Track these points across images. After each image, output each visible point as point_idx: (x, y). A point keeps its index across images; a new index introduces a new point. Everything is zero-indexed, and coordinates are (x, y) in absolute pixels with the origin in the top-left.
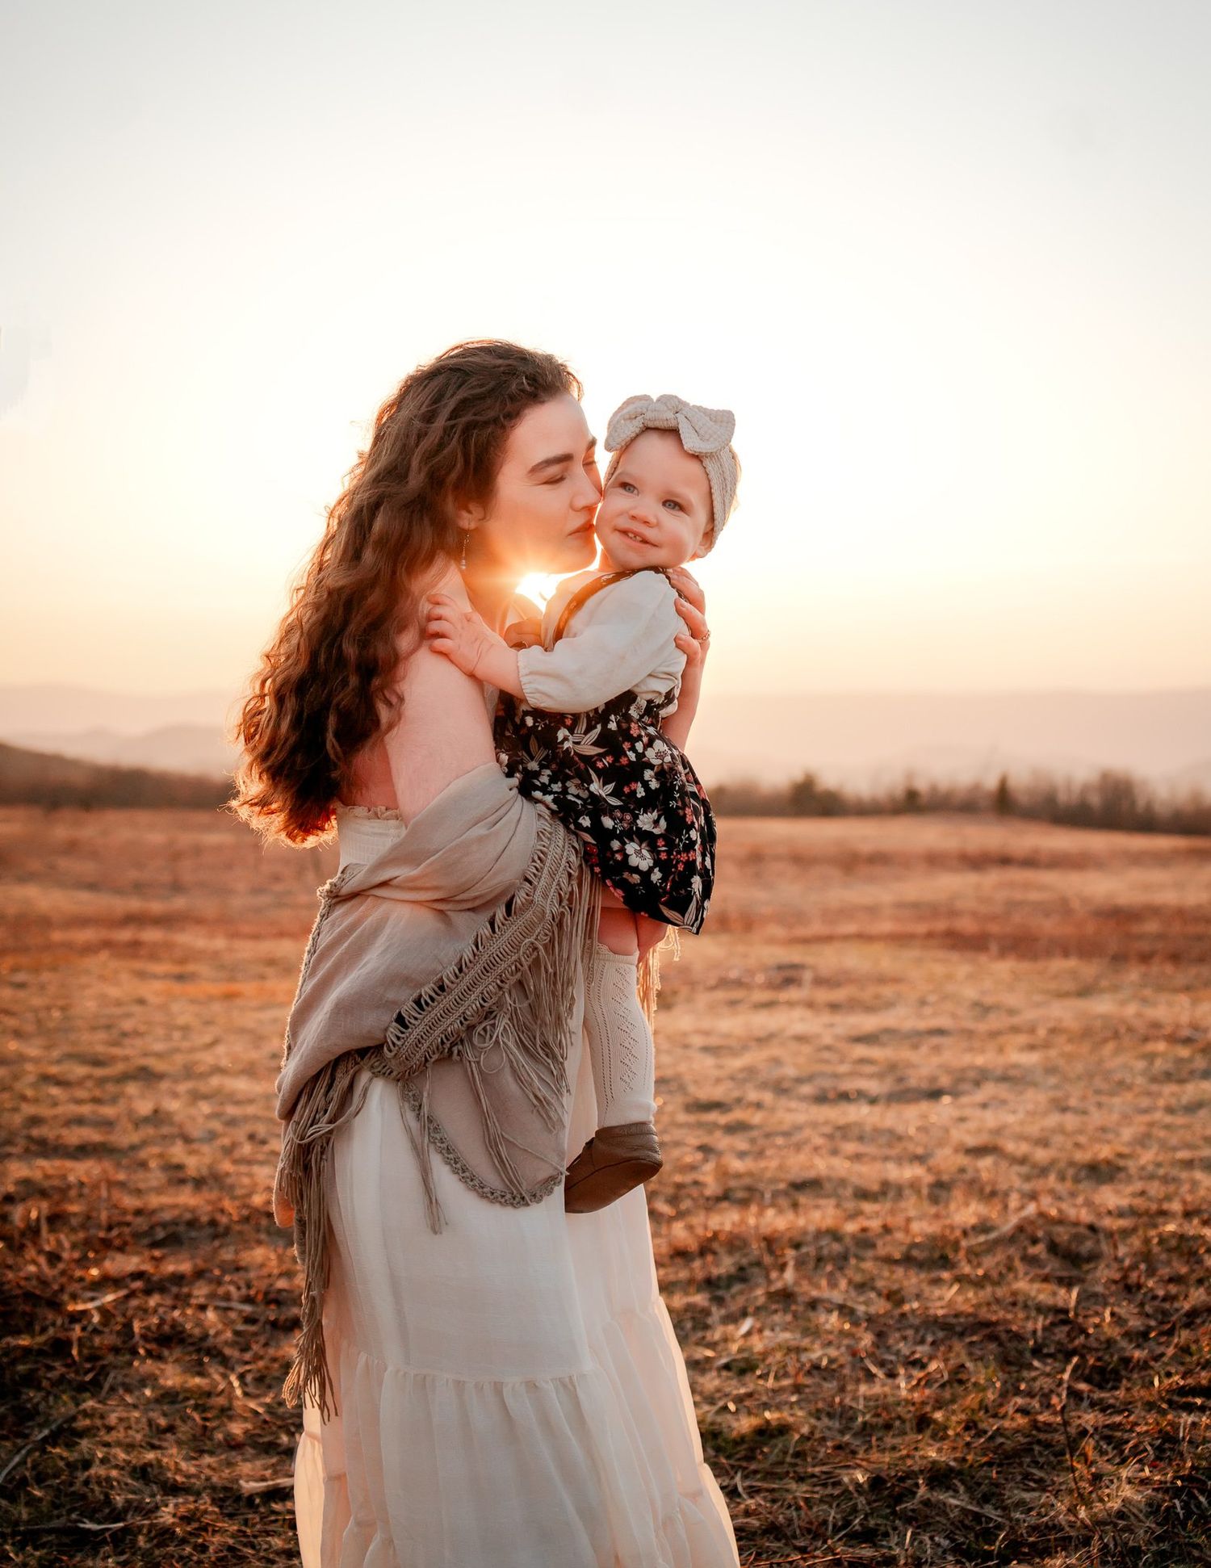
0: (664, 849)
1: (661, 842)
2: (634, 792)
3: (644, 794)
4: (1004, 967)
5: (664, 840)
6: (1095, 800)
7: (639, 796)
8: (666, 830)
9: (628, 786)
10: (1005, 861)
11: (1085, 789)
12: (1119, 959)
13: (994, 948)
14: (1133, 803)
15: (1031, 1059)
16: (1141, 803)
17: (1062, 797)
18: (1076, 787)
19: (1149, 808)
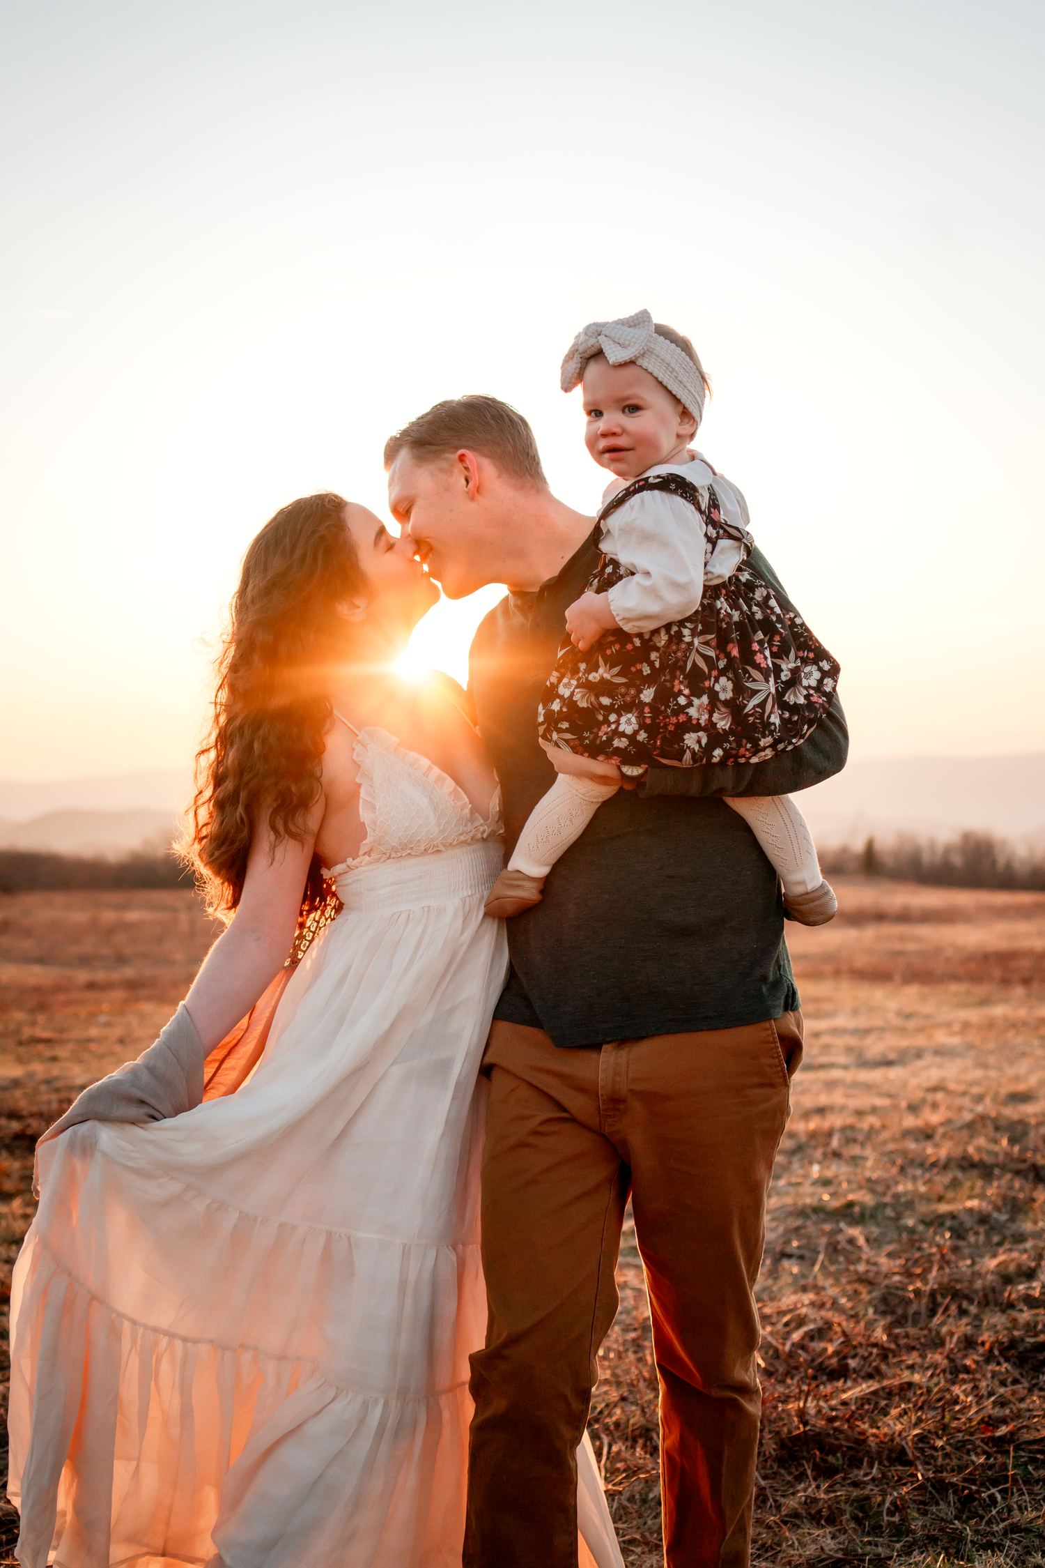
0: (649, 715)
1: (647, 710)
2: (641, 671)
3: (649, 672)
4: (912, 991)
5: (650, 708)
6: (957, 860)
7: (645, 674)
8: (652, 700)
9: (634, 666)
10: (880, 917)
11: (948, 850)
12: (1006, 982)
13: (898, 978)
14: (994, 862)
15: (955, 1041)
16: (1001, 862)
17: (926, 858)
18: (940, 850)
19: (1009, 866)
